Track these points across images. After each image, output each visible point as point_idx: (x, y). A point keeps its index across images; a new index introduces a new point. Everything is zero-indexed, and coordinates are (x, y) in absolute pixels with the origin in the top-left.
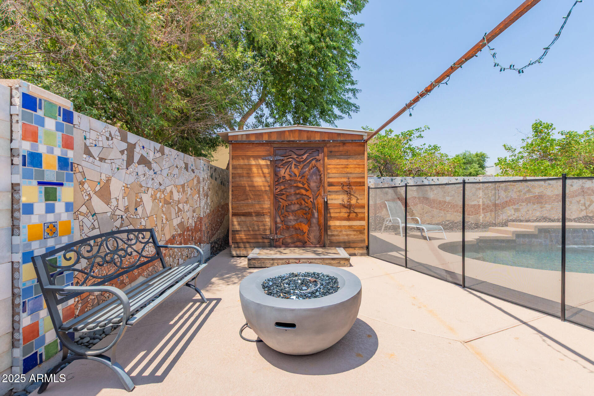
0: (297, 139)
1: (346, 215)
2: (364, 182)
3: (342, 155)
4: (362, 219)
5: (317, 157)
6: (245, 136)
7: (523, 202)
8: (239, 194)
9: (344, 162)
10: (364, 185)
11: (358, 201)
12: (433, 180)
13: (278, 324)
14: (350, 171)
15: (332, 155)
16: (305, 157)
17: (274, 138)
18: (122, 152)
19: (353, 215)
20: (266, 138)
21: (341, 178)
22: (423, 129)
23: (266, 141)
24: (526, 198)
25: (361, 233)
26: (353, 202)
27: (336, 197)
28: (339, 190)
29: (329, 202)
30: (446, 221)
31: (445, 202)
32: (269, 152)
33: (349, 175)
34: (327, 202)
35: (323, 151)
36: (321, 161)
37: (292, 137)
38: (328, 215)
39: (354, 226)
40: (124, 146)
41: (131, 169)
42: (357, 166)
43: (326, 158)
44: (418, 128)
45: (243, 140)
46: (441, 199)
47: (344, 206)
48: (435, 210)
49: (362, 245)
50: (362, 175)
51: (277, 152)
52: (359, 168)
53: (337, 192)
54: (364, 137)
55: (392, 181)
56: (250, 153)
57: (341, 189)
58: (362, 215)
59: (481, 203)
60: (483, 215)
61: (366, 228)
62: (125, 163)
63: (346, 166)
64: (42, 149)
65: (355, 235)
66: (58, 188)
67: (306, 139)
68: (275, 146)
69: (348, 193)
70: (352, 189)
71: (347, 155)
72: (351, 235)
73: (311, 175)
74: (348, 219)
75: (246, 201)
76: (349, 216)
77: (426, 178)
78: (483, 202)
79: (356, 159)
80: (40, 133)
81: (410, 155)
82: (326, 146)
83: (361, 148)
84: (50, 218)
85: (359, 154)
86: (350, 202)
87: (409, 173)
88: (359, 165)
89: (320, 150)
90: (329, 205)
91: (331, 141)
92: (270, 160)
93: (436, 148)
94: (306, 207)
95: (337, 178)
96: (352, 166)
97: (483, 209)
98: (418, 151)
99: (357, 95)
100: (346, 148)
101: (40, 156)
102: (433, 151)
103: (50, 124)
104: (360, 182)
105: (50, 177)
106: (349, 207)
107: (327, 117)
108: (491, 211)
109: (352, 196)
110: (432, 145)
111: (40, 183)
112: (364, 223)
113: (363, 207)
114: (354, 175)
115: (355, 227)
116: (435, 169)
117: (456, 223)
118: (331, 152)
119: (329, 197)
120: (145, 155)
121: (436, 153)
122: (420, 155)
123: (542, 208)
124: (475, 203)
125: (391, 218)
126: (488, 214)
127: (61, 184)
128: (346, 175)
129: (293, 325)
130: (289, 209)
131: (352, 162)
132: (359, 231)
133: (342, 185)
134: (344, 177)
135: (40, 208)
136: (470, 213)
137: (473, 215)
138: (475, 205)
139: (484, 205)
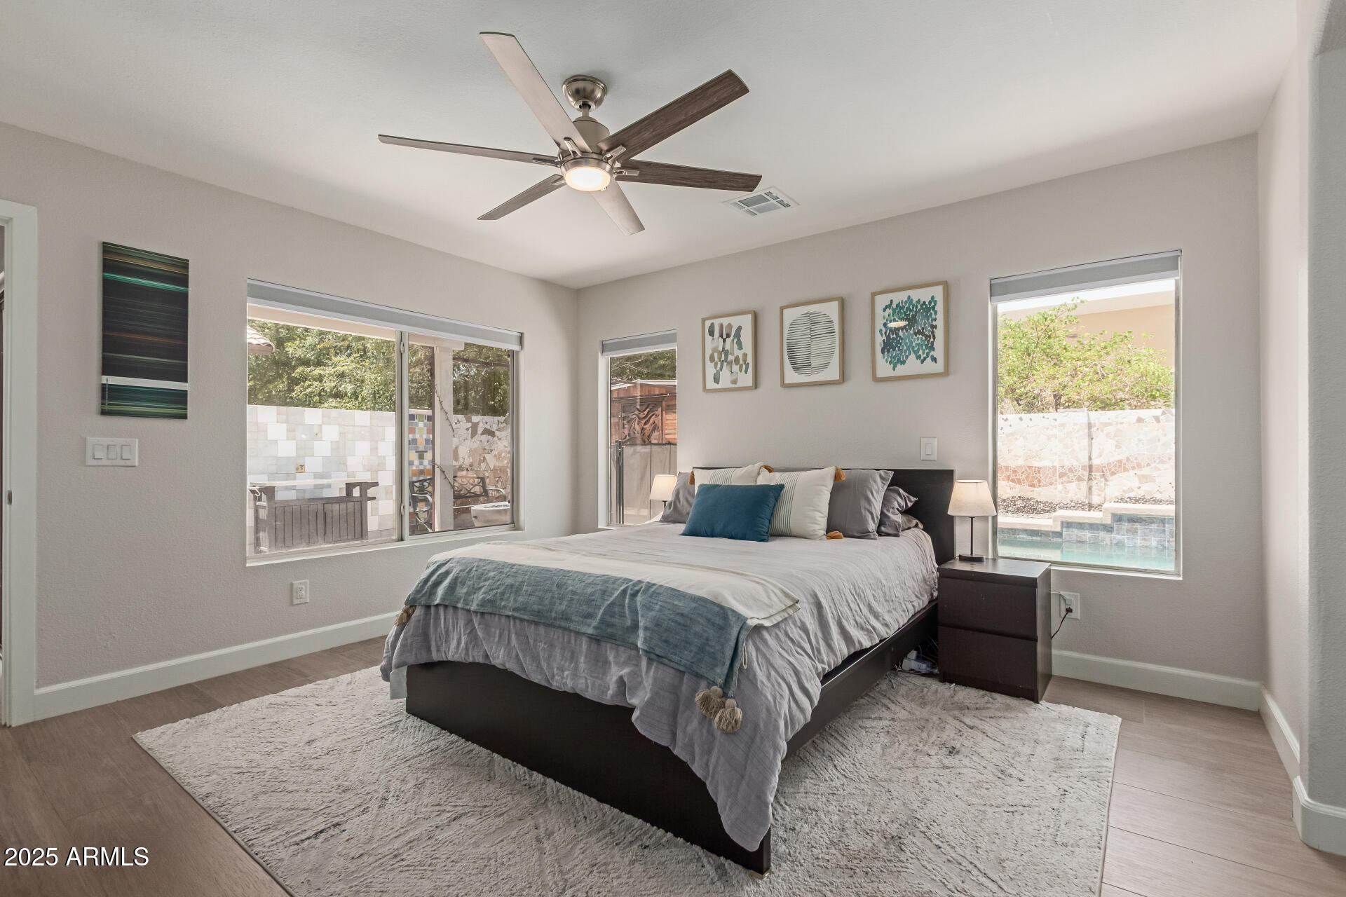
18: (467, 429)
40: (469, 425)
41: (475, 438)
59: (1056, 464)
60: (1060, 487)
62: (470, 436)
64: (417, 436)
66: (425, 453)
78: (1061, 461)
80: (417, 429)
84: (421, 467)
97: (1061, 476)
101: (416, 439)
103: (421, 424)
105: (421, 449)
108: (1080, 479)
111: (416, 452)
120: (489, 428)
126: (1073, 486)
127: (426, 452)
135: (416, 462)
136: (1036, 482)
137: (1040, 486)
138: (1045, 467)
139: (1063, 467)
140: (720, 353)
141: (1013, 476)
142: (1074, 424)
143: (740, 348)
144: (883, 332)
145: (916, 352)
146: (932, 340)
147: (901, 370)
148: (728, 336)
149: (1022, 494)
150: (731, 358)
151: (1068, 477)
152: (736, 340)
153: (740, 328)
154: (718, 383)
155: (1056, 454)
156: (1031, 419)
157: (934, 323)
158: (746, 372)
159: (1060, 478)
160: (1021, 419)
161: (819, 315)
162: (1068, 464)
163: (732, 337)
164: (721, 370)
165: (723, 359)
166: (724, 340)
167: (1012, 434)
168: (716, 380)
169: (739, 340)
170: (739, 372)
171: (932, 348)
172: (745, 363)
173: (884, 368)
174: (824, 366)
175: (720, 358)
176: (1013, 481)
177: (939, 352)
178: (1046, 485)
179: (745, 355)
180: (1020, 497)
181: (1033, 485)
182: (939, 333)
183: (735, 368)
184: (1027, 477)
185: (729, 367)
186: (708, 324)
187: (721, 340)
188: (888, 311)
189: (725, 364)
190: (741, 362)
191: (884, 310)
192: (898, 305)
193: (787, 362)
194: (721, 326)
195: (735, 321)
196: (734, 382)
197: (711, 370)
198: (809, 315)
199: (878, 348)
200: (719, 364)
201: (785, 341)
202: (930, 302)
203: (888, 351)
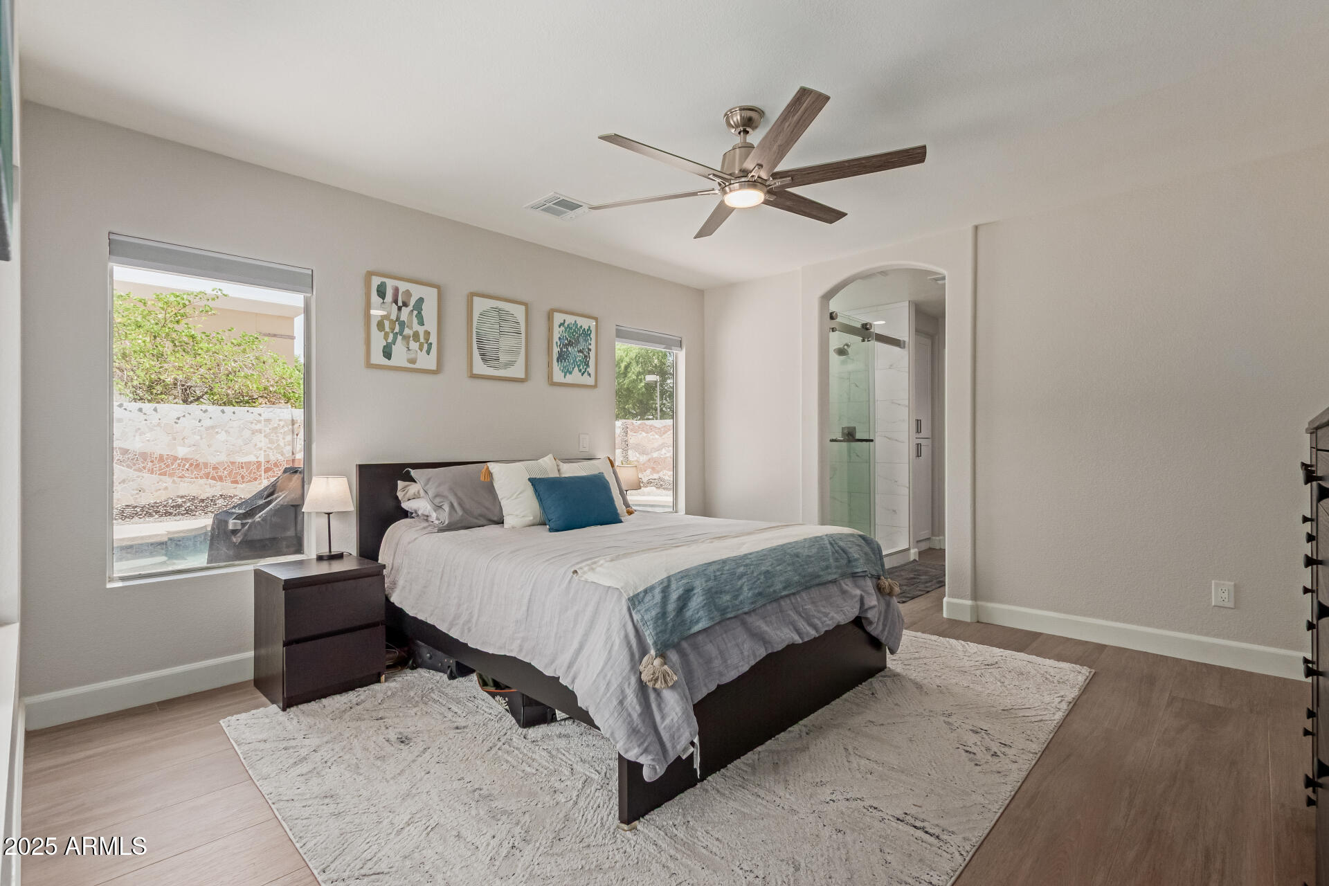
30: (178, 497)
31: (175, 458)
46: (164, 452)
48: (147, 475)
59: (262, 459)
97: (267, 470)
117: (202, 501)
124: (249, 458)
136: (239, 478)
137: (243, 482)
138: (250, 463)
139: (268, 462)
140: (393, 323)
141: (213, 473)
142: (280, 420)
143: (421, 323)
144: (559, 344)
145: (579, 366)
146: (588, 359)
147: (570, 379)
148: (405, 304)
149: (224, 492)
150: (407, 331)
151: (274, 472)
152: (415, 313)
153: (421, 300)
154: (389, 359)
155: (261, 449)
156: (234, 413)
157: (590, 347)
158: (428, 352)
159: (265, 472)
160: (223, 412)
161: (507, 313)
162: (273, 458)
163: (410, 308)
164: (394, 342)
165: (397, 330)
166: (400, 309)
167: (212, 427)
168: (387, 354)
169: (420, 313)
170: (419, 351)
171: (588, 365)
172: (427, 343)
173: (558, 376)
174: (510, 364)
175: (392, 330)
176: (213, 478)
177: (591, 370)
178: (250, 481)
179: (427, 334)
180: (221, 495)
181: (236, 482)
182: (592, 354)
183: (414, 345)
184: (230, 474)
185: (405, 343)
186: (376, 281)
187: (395, 307)
188: (562, 328)
189: (400, 338)
190: (422, 340)
191: (560, 327)
192: (568, 325)
193: (476, 352)
194: (396, 290)
195: (417, 292)
196: (413, 361)
197: (378, 341)
198: (499, 310)
199: (555, 356)
200: (391, 336)
201: (474, 330)
202: (588, 330)
203: (561, 362)
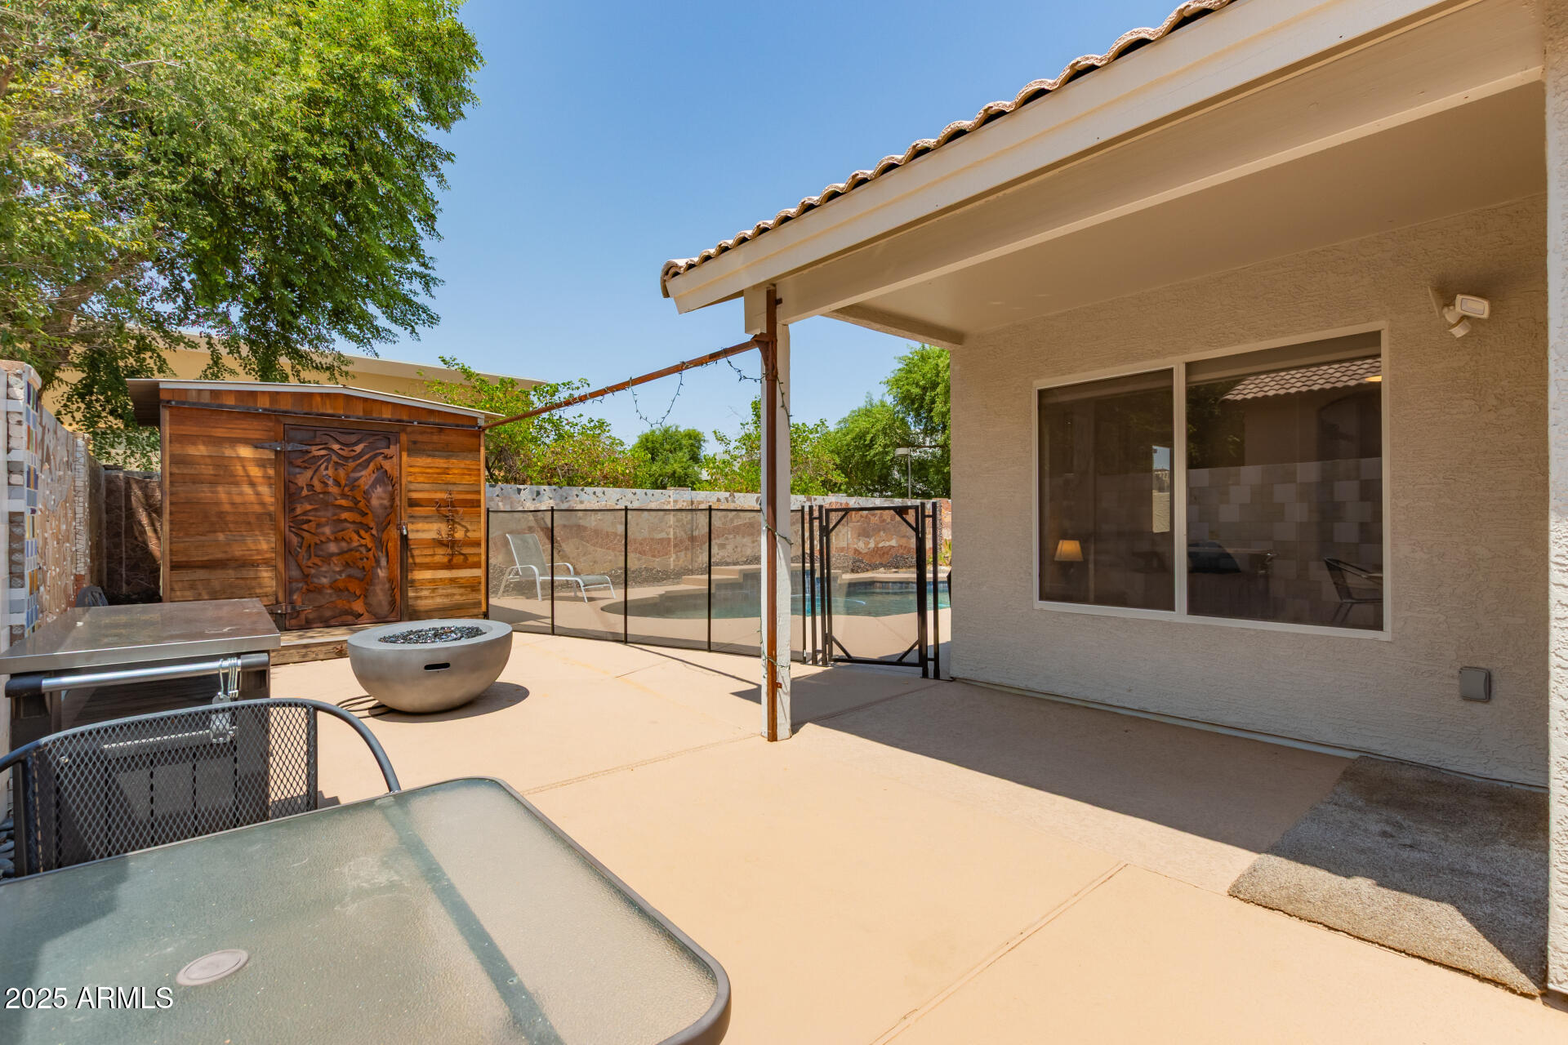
0: (341, 412)
1: (445, 560)
2: (479, 501)
3: (437, 451)
4: (477, 565)
5: (386, 451)
6: (208, 394)
7: (730, 534)
8: (191, 521)
9: (441, 463)
10: (480, 506)
11: (468, 534)
12: (594, 493)
13: (428, 667)
14: (453, 480)
15: (415, 449)
16: (359, 448)
17: (285, 405)
19: (458, 559)
20: (264, 403)
21: (436, 492)
22: (578, 384)
23: (265, 409)
24: (734, 527)
25: (473, 591)
26: (459, 535)
27: (426, 526)
28: (430, 514)
29: (411, 536)
32: (272, 434)
33: (451, 487)
34: (406, 536)
35: (397, 441)
36: (394, 459)
37: (328, 406)
38: (410, 560)
39: (461, 578)
42: (466, 472)
43: (405, 455)
44: (566, 381)
45: (202, 401)
46: (610, 530)
47: (440, 543)
48: (599, 549)
49: (475, 611)
50: (476, 488)
51: (292, 434)
52: (470, 475)
53: (426, 517)
54: (479, 421)
55: (519, 493)
56: (220, 432)
57: (436, 512)
58: (476, 559)
59: (671, 536)
60: (674, 556)
61: (483, 580)
63: (446, 471)
65: (461, 595)
67: (361, 414)
68: (289, 421)
69: (450, 520)
70: (457, 512)
71: (448, 451)
72: (454, 594)
73: (373, 486)
74: (449, 566)
75: (211, 537)
76: (450, 561)
77: (582, 490)
78: (675, 533)
79: (464, 459)
81: (553, 436)
82: (404, 430)
83: (474, 440)
85: (470, 451)
86: (452, 535)
87: (549, 475)
88: (469, 469)
89: (393, 439)
90: (411, 542)
91: (416, 423)
92: (276, 451)
93: (601, 425)
94: (361, 545)
95: (428, 491)
96: (456, 472)
97: (675, 546)
98: (567, 427)
99: (434, 289)
100: (444, 438)
102: (598, 432)
104: (471, 501)
106: (451, 544)
107: (351, 326)
108: (687, 549)
109: (456, 525)
110: (596, 419)
112: (479, 573)
113: (478, 544)
114: (460, 488)
115: (462, 581)
116: (601, 470)
118: (415, 443)
119: (410, 527)
121: (603, 437)
122: (571, 436)
123: (753, 542)
124: (663, 535)
125: (518, 566)
126: (682, 554)
128: (445, 487)
129: (446, 665)
130: (322, 550)
131: (457, 464)
132: (471, 587)
133: (438, 504)
134: (441, 491)
136: (656, 553)
